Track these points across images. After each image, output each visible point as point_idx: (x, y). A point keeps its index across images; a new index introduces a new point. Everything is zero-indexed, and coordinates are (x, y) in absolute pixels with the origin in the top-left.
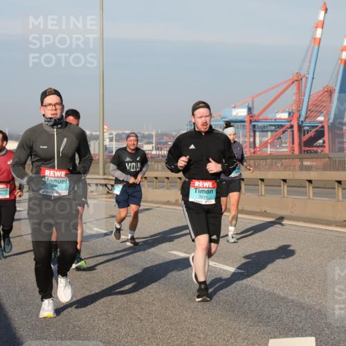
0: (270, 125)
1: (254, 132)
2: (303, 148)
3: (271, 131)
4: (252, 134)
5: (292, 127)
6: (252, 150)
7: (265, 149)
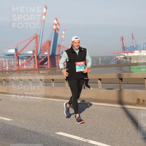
0: (25, 56)
1: (18, 59)
2: (39, 66)
3: (26, 59)
4: (17, 60)
5: (34, 57)
6: (18, 67)
7: (23, 67)
